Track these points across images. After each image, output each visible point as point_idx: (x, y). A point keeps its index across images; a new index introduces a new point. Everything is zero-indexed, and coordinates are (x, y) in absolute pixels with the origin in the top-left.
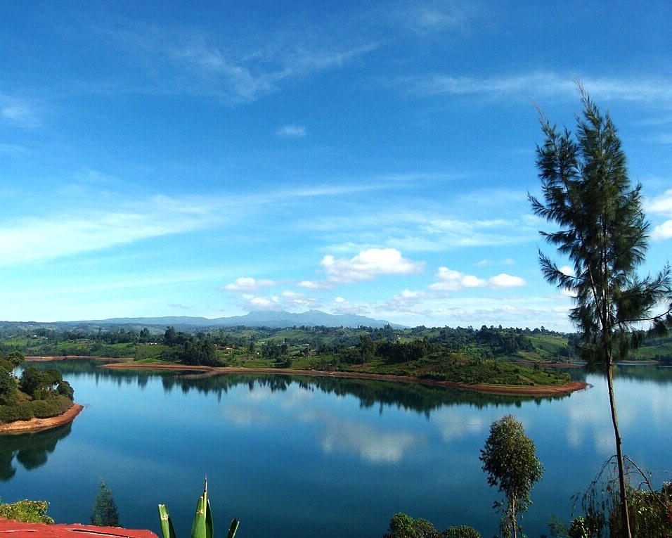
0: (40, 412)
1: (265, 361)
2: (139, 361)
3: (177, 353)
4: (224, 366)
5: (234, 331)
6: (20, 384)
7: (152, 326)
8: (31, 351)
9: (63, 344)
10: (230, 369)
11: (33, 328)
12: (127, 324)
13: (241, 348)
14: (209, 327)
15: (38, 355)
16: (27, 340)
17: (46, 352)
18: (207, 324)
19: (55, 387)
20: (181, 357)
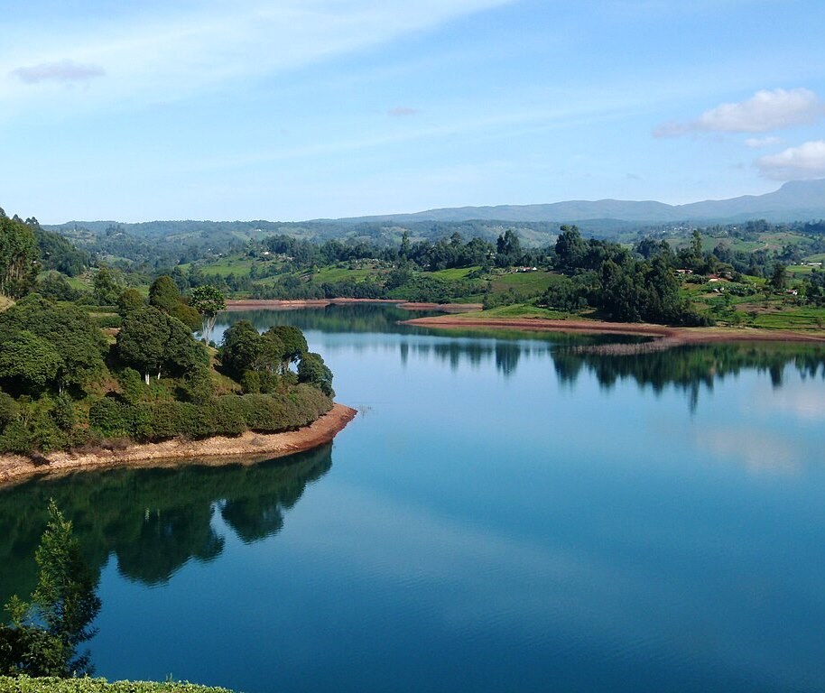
0: (259, 419)
1: (812, 313)
2: (493, 311)
3: (584, 291)
4: (701, 323)
5: (737, 235)
6: (217, 357)
7: (529, 225)
8: (257, 288)
9: (325, 269)
10: (716, 331)
11: (263, 235)
12: (469, 223)
13: (748, 278)
14: (669, 226)
15: (273, 297)
16: (249, 263)
17: (290, 289)
18: (668, 219)
19: (293, 367)
20: (593, 300)
